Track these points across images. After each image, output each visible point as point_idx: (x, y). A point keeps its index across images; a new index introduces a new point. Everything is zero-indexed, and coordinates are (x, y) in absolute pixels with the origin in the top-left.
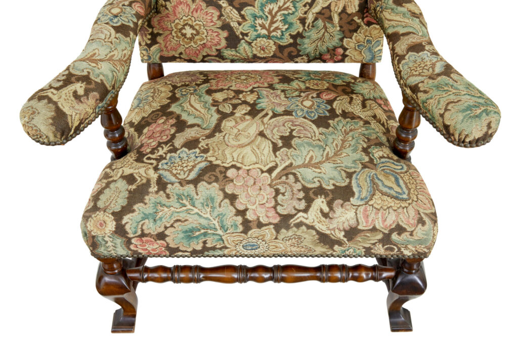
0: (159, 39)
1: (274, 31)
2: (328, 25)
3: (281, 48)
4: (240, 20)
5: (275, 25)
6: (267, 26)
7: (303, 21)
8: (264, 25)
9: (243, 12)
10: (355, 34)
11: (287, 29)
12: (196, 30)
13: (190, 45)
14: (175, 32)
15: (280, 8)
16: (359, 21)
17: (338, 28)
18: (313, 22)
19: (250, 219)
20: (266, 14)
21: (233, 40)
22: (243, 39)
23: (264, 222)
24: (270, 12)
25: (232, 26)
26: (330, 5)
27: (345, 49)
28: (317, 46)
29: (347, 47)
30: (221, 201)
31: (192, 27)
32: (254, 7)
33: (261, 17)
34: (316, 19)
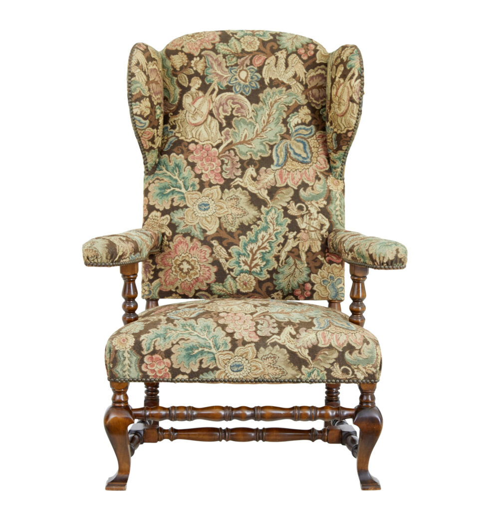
0: (161, 274)
1: (254, 267)
2: (298, 262)
3: (260, 283)
4: (228, 257)
5: (255, 262)
6: (249, 262)
7: (277, 258)
8: (247, 262)
9: (230, 251)
10: (320, 270)
11: (265, 266)
12: (192, 265)
13: (185, 279)
14: (175, 268)
15: (259, 247)
16: (322, 259)
17: (306, 265)
18: (285, 259)
19: (237, 338)
20: (249, 252)
21: (221, 276)
22: (229, 274)
23: (247, 341)
24: (251, 251)
25: (221, 262)
26: (298, 245)
27: (313, 284)
28: (290, 281)
29: (314, 282)
30: (215, 328)
31: (188, 262)
32: (239, 246)
33: (244, 255)
34: (288, 257)
